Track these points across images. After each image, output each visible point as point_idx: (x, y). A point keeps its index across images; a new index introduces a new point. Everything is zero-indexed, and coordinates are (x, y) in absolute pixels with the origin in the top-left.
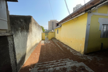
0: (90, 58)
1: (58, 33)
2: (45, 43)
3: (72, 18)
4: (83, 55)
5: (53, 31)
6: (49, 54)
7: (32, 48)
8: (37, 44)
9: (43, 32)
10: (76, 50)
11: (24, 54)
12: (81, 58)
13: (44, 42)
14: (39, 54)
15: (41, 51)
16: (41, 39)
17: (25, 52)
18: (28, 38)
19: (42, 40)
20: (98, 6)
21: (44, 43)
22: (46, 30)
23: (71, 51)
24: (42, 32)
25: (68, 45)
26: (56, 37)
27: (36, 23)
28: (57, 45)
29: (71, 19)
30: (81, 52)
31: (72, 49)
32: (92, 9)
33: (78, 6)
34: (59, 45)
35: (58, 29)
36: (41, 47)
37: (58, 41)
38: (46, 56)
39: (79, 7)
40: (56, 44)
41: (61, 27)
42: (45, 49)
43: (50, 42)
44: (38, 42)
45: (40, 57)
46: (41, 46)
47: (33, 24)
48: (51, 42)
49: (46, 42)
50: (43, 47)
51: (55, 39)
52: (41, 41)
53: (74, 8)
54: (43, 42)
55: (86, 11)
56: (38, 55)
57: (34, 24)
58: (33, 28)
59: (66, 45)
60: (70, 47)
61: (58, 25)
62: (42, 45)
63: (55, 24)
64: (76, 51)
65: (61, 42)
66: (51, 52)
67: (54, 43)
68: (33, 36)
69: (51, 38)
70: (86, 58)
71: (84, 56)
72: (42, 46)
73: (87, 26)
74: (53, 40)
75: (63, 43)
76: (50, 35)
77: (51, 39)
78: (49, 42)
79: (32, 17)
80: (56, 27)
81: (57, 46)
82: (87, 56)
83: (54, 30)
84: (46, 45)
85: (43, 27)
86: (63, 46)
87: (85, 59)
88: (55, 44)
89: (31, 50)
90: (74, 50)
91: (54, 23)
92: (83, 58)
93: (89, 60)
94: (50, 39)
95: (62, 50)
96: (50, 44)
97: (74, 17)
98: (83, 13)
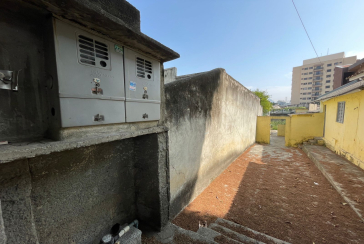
1: (340, 118)
2: (265, 156)
5: (313, 108)
6: (271, 204)
7: (216, 165)
8: (235, 157)
9: (265, 112)
11: (193, 176)
13: (264, 153)
14: (235, 190)
15: (243, 181)
16: (254, 139)
19: (257, 142)
21: (260, 156)
22: (281, 103)
24: (260, 113)
26: (329, 139)
27: (236, 87)
28: (330, 177)
36: (248, 169)
37: (342, 157)
38: (258, 209)
40: (324, 171)
42: (260, 181)
43: (290, 155)
44: (239, 147)
45: (234, 201)
46: (246, 166)
48: (295, 156)
49: (273, 155)
50: (252, 170)
51: (324, 145)
52: (252, 146)
54: (259, 150)
56: (230, 192)
57: (230, 92)
58: (224, 100)
61: (345, 76)
62: (254, 161)
63: (332, 73)
66: (283, 201)
67: (310, 163)
69: (299, 140)
72: (251, 164)
74: (306, 148)
76: (297, 128)
77: (300, 145)
78: (286, 156)
80: (335, 88)
81: (326, 181)
83: (318, 103)
84: (270, 165)
85: (266, 94)
88: (316, 172)
89: (211, 169)
94: (293, 143)
96: (287, 163)
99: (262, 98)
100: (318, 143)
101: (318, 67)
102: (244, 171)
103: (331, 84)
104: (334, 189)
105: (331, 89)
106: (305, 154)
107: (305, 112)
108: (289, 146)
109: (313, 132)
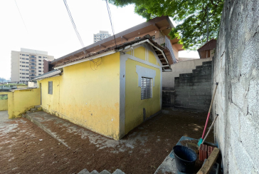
0: (130, 144)
1: (50, 91)
3: (90, 56)
4: (118, 143)
5: (31, 85)
10: (103, 134)
12: (114, 152)
20: (133, 45)
23: (92, 140)
25: (85, 125)
26: (45, 106)
28: (49, 131)
29: (88, 59)
30: (114, 136)
31: (95, 133)
32: (126, 48)
33: (102, 34)
34: (53, 131)
35: (50, 80)
39: (106, 37)
40: (45, 129)
41: (60, 74)
43: (15, 125)
48: (21, 126)
51: (42, 110)
53: (95, 36)
55: (117, 48)
59: (78, 127)
60: (89, 127)
61: (51, 66)
63: (42, 63)
64: (103, 136)
65: (62, 119)
67: (34, 127)
69: (22, 110)
70: (125, 147)
71: (120, 144)
73: (121, 79)
74: (29, 116)
75: (68, 122)
78: (11, 128)
80: (45, 73)
82: (124, 141)
83: (35, 82)
86: (71, 130)
87: (123, 151)
90: (98, 134)
91: (38, 59)
92: (118, 150)
93: (130, 149)
94: (17, 114)
100: (38, 110)
101: (33, 56)
103: (42, 70)
104: (52, 138)
105: (42, 73)
106: (29, 121)
107: (25, 88)
108: (13, 118)
109: (33, 103)
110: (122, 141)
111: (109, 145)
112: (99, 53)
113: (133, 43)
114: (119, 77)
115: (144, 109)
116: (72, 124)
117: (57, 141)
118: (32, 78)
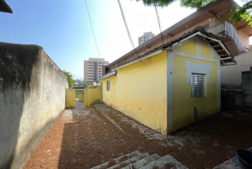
0: (179, 141)
1: (108, 89)
2: (75, 116)
3: (139, 57)
4: (165, 137)
5: (95, 84)
6: (88, 146)
7: (36, 135)
8: (51, 123)
9: (70, 86)
10: (150, 127)
11: (8, 158)
12: (163, 144)
13: (73, 114)
14: (58, 150)
15: (63, 140)
16: (64, 106)
17: (9, 154)
18: (26, 105)
19: (67, 108)
20: (181, 41)
21: (71, 117)
22: (78, 81)
23: (142, 131)
24: (67, 87)
25: (134, 117)
26: (104, 100)
27: (51, 65)
28: (109, 118)
29: (138, 61)
30: (162, 131)
31: (143, 125)
32: (174, 45)
33: (146, 35)
35: (108, 80)
36: (65, 129)
37: (110, 107)
38: (81, 154)
39: (150, 38)
40: (106, 116)
41: (115, 75)
42: (77, 134)
43: (89, 112)
44: (55, 114)
45: (60, 160)
46: (63, 127)
47: (42, 67)
48: (91, 112)
49: (79, 114)
50: (68, 128)
51: (103, 103)
52: (63, 112)
53: (140, 39)
54: (69, 113)
55: (164, 47)
56: (54, 154)
57: (47, 68)
58: (42, 77)
59: (129, 118)
60: (139, 120)
61: (107, 69)
62: (68, 122)
63: (101, 67)
64: (150, 129)
65: (117, 111)
66: (93, 140)
67: (99, 114)
68: (41, 100)
69: (91, 102)
70: (173, 143)
71: (168, 139)
72: (66, 125)
73: (168, 76)
74: (96, 106)
75: (121, 113)
76: (90, 95)
77: (93, 105)
78: (87, 113)
79: (42, 48)
80: (103, 75)
81: (108, 121)
82: (173, 137)
83: (97, 82)
84: (79, 120)
85: (70, 74)
86: (124, 120)
87: (172, 146)
88: (103, 117)
90: (146, 127)
91: (99, 64)
92: (166, 143)
93: (179, 146)
94: (89, 104)
95: (120, 131)
96: (88, 117)
97: (143, 56)
98: (160, 51)
99: (68, 77)
100: (99, 102)
101: (96, 63)
102: (62, 132)
103: (101, 72)
104: (111, 123)
105: (101, 75)
106: (96, 109)
107: (92, 86)
108: (87, 107)
109: (97, 97)
110: (170, 137)
111: (157, 138)
112: (147, 54)
113: (181, 39)
114: (166, 74)
115: (195, 109)
116: (124, 116)
117: (115, 127)
118: (95, 80)
